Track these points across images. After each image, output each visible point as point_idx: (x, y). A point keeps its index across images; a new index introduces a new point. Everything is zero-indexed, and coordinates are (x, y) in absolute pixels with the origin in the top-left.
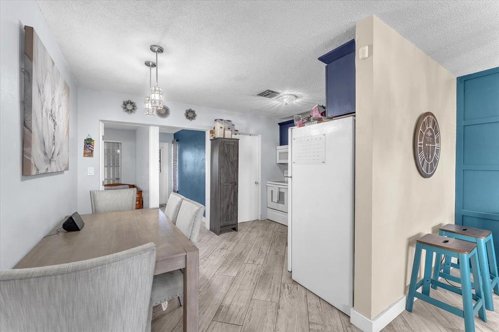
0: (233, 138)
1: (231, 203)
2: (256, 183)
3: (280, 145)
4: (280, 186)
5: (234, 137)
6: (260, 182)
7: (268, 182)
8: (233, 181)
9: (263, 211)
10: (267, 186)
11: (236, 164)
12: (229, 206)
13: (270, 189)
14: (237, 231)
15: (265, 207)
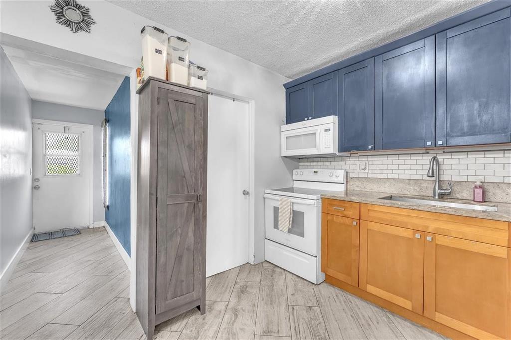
0: (192, 85)
1: (188, 249)
2: (245, 193)
3: (288, 123)
4: (294, 200)
5: (195, 83)
6: (251, 191)
7: (267, 191)
8: (192, 193)
9: (259, 248)
10: (265, 199)
11: (200, 151)
12: (181, 257)
13: (271, 205)
14: (204, 312)
15: (262, 238)
